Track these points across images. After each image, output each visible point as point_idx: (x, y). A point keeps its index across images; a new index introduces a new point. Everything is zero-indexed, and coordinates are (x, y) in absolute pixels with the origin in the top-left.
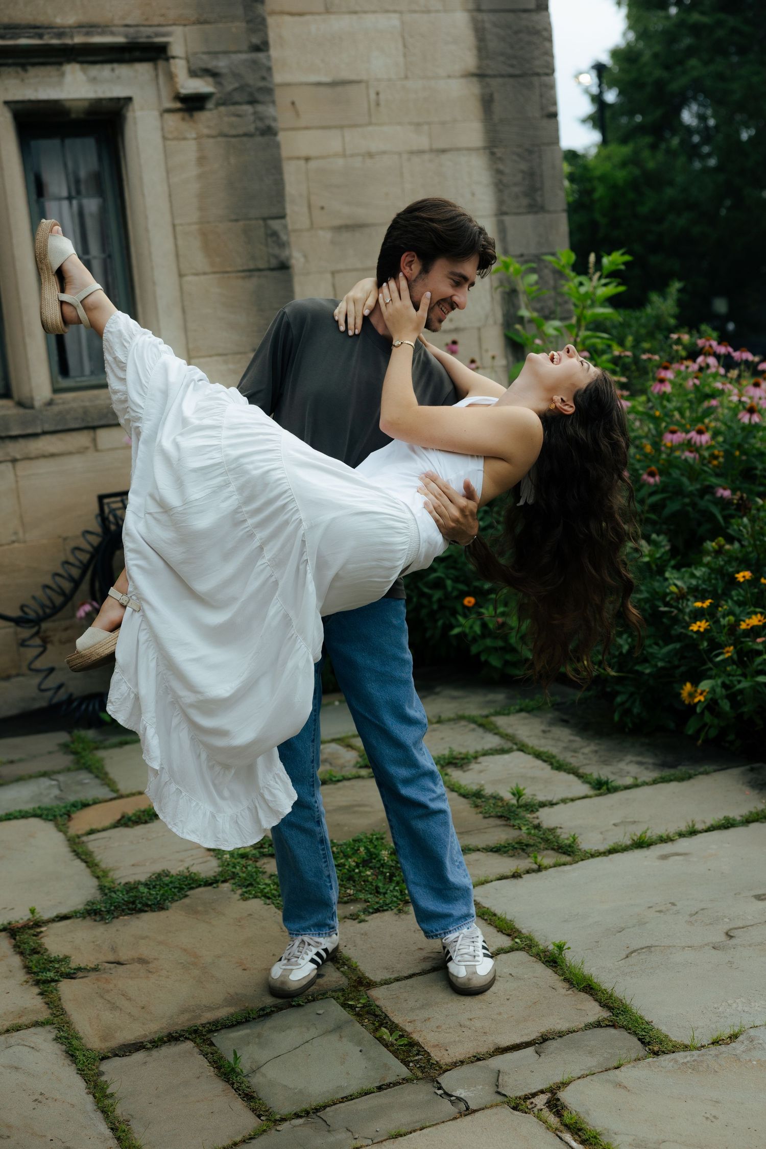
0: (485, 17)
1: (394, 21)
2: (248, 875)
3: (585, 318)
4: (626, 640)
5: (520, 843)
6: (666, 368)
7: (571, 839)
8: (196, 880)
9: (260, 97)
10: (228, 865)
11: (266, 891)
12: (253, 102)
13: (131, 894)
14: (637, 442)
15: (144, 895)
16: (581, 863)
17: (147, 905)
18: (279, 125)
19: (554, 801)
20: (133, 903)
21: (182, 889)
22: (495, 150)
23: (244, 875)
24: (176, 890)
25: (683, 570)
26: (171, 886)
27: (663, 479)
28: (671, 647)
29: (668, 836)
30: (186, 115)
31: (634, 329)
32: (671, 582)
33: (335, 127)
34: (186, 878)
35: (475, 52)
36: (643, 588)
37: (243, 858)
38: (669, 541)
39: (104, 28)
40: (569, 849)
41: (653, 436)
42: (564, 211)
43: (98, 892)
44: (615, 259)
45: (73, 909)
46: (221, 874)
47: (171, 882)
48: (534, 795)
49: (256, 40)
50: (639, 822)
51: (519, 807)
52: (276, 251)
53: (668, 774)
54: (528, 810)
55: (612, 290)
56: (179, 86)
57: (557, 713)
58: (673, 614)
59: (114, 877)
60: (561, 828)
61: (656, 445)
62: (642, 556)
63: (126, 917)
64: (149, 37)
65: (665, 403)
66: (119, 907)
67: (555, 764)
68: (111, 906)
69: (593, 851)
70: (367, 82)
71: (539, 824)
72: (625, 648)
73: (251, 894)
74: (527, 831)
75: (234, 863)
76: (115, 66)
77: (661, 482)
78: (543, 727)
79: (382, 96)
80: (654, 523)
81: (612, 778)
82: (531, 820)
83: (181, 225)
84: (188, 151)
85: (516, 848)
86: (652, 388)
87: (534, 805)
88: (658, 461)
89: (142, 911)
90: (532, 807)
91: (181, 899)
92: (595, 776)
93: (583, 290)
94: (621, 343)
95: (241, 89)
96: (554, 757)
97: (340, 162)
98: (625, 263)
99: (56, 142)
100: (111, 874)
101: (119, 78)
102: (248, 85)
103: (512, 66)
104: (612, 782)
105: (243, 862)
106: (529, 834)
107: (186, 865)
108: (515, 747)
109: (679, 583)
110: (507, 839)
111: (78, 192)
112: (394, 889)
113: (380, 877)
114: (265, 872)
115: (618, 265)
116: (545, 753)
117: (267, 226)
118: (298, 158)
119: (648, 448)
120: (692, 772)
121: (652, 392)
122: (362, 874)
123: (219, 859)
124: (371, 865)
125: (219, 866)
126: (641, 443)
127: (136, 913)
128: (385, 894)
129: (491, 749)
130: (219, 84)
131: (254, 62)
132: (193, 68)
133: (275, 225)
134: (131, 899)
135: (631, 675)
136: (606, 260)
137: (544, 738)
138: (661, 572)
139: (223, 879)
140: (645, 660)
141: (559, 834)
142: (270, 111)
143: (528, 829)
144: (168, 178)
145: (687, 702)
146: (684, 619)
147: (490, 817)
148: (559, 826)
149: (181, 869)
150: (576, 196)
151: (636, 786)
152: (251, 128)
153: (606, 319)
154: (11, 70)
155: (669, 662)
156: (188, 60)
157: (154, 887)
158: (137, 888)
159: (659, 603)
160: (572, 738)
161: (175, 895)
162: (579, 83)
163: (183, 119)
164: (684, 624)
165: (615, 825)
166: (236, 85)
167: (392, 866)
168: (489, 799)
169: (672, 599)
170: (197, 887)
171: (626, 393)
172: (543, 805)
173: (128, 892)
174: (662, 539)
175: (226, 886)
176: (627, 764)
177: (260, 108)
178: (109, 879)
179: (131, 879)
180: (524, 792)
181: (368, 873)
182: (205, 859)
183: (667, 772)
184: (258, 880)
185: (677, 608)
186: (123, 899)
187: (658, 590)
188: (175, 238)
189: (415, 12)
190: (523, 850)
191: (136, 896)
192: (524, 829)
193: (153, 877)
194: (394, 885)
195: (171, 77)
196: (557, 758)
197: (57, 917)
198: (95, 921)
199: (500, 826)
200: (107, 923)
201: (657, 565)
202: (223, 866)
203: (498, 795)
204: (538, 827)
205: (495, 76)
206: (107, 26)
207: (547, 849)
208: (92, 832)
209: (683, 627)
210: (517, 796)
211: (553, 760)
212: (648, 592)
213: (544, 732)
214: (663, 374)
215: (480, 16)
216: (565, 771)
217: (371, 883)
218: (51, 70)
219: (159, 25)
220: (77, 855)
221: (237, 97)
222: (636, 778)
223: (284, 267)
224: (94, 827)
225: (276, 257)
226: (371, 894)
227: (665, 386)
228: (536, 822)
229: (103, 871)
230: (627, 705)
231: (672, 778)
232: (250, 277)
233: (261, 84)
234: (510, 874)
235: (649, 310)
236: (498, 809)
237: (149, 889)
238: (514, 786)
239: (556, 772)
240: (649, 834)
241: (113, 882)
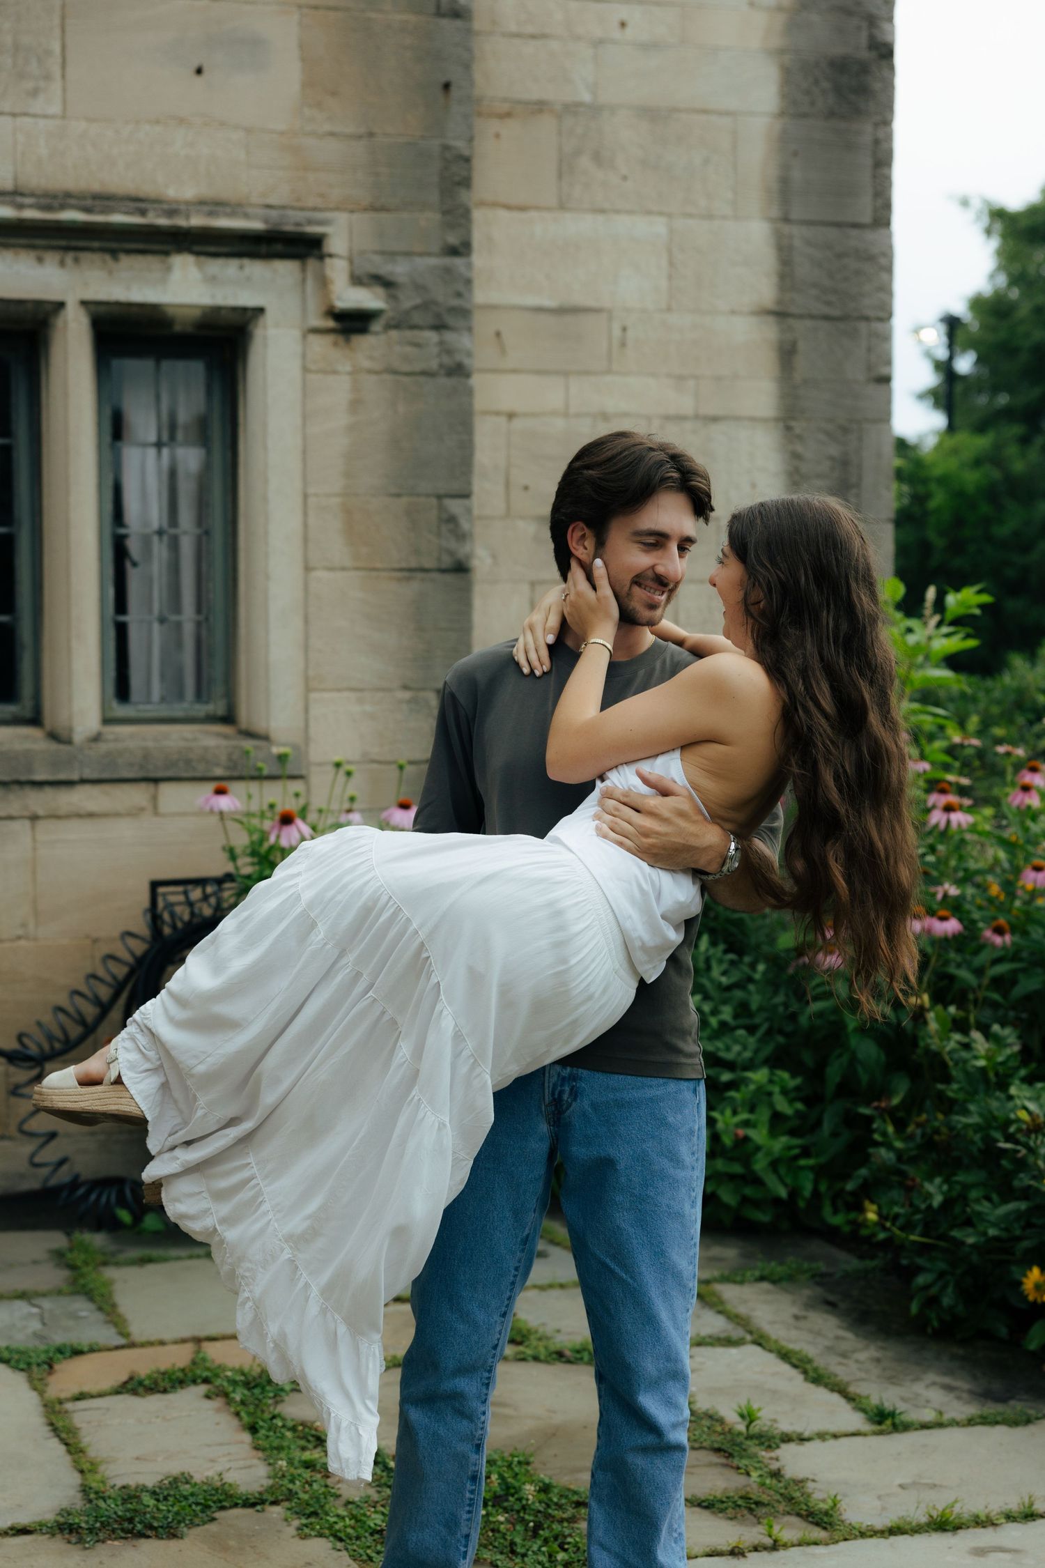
0: (796, 230)
1: (659, 227)
2: (311, 1498)
3: (912, 683)
4: (940, 1187)
5: (745, 1498)
6: (1034, 770)
7: (830, 1503)
8: (231, 1496)
9: (450, 320)
10: (283, 1476)
11: (337, 1527)
12: (439, 327)
13: (129, 1506)
14: (979, 879)
15: (148, 1509)
16: (842, 1544)
17: (151, 1527)
18: (475, 363)
19: (806, 1435)
20: (131, 1520)
21: (209, 1507)
22: (793, 424)
23: (306, 1497)
24: (199, 1508)
25: (1039, 1085)
26: (191, 1500)
27: (1017, 938)
28: (1011, 1206)
29: (987, 1517)
30: (340, 339)
31: (982, 706)
32: (1018, 1102)
33: (556, 373)
34: (217, 1490)
35: (774, 279)
36: (972, 1107)
37: (307, 1468)
38: (1020, 1037)
39: (234, 208)
40: (826, 1519)
41: (1004, 871)
42: (889, 520)
43: (80, 1495)
44: (965, 599)
45: (37, 1519)
46: (270, 1490)
47: (192, 1494)
48: (775, 1421)
49: (453, 239)
50: (941, 1486)
51: (750, 1437)
52: (452, 544)
53: (992, 1411)
54: (762, 1444)
55: (955, 643)
56: (334, 297)
57: (819, 1291)
58: (1020, 1155)
59: (108, 1473)
60: (813, 1481)
61: (1009, 887)
62: (976, 1058)
63: (116, 1543)
64: (298, 224)
65: (1029, 823)
66: (109, 1524)
67: (811, 1374)
68: (96, 1521)
69: (864, 1525)
70: (610, 312)
71: (779, 1470)
72: (937, 1200)
73: (313, 1529)
74: (758, 1480)
75: (292, 1475)
76: (246, 262)
77: (1013, 944)
78: (795, 1310)
79: (630, 333)
80: (995, 1005)
81: (901, 1407)
82: (766, 1461)
83: (316, 495)
84: (337, 391)
85: (739, 1506)
86: (1010, 799)
87: (774, 1437)
88: (1009, 911)
89: (141, 1535)
90: (769, 1440)
91: (204, 1523)
92: (874, 1401)
93: (911, 639)
94: (962, 724)
95: (425, 306)
96: (810, 1361)
97: (560, 423)
98: (982, 607)
99: (147, 365)
100: (102, 1468)
101: (248, 279)
102: (435, 303)
103: (829, 303)
104: (900, 1414)
105: (307, 1474)
106: (763, 1484)
107: (219, 1468)
108: (749, 1337)
109: (1032, 1106)
110: (726, 1489)
111: (172, 437)
112: (539, 1550)
113: (518, 1527)
114: (339, 1496)
115: (970, 607)
116: (796, 1353)
117: (441, 508)
118: (498, 413)
119: (995, 889)
120: (1032, 1412)
121: (1009, 806)
122: (491, 1519)
123: (270, 1464)
124: (506, 1504)
125: (269, 1477)
126: (985, 881)
127: (132, 1538)
128: (524, 1555)
129: (710, 1337)
130: (392, 298)
131: (448, 270)
132: (357, 272)
133: (454, 506)
134: (128, 1515)
135: (942, 1244)
136: (951, 599)
137: (797, 1328)
138: (1003, 1085)
139: (271, 1499)
140: (968, 1223)
141: (810, 1491)
142: (462, 341)
143: (761, 1476)
144: (304, 425)
145: (1031, 1298)
146: (1036, 1164)
147: (701, 1448)
148: (811, 1477)
149: (210, 1473)
150: (906, 501)
151: (940, 1425)
152: (434, 365)
153: (940, 686)
154: (96, 257)
155: (1007, 1230)
156: (351, 260)
157: (166, 1498)
158: (138, 1497)
159: (997, 1135)
160: (842, 1333)
161: (196, 1515)
162: (920, 341)
163: (335, 344)
164: (1036, 1173)
165: (902, 1486)
166: (418, 301)
167: (539, 1512)
168: (702, 1418)
169: (1019, 1130)
170: (231, 1507)
171: (967, 802)
172: (787, 1438)
173: (124, 1501)
174: (1008, 1033)
175: (276, 1512)
176: (927, 1387)
177: (449, 336)
178: (98, 1477)
179: (132, 1482)
180: (760, 1414)
181: (501, 1518)
182: (248, 1463)
183: (991, 1409)
184: (327, 1507)
185: (1026, 1146)
186: (115, 1513)
187: (996, 1113)
188: (305, 514)
189: (690, 216)
190: (751, 1510)
191: (135, 1511)
192: (754, 1474)
193: (166, 1482)
194: (539, 1542)
195: (324, 283)
196: (815, 1364)
197: (12, 1528)
198: (69, 1542)
199: (716, 1465)
200: (86, 1549)
201: (997, 1074)
202: (275, 1477)
203: (717, 1413)
204: (776, 1474)
205: (801, 317)
206: (240, 205)
207: (789, 1513)
208: (81, 1397)
209: (1034, 1178)
210: (748, 1419)
211: (808, 1367)
212: (981, 1115)
213: (796, 1318)
214: (1028, 778)
215: (786, 229)
216: (826, 1386)
217: (505, 1534)
218: (152, 262)
219: (315, 209)
220: (55, 1430)
221: (417, 318)
222: (941, 1413)
223: (461, 569)
224: (86, 1389)
225: (451, 553)
226: (502, 1553)
227: (1030, 797)
228: (774, 1466)
229: (92, 1464)
230: (934, 1291)
231: (999, 1418)
232: (408, 579)
233: (455, 302)
234: (726, 1548)
235: (1007, 679)
236: (715, 1437)
237: (158, 1500)
238: (743, 1403)
239: (812, 1387)
240: (957, 1509)
241: (103, 1482)
